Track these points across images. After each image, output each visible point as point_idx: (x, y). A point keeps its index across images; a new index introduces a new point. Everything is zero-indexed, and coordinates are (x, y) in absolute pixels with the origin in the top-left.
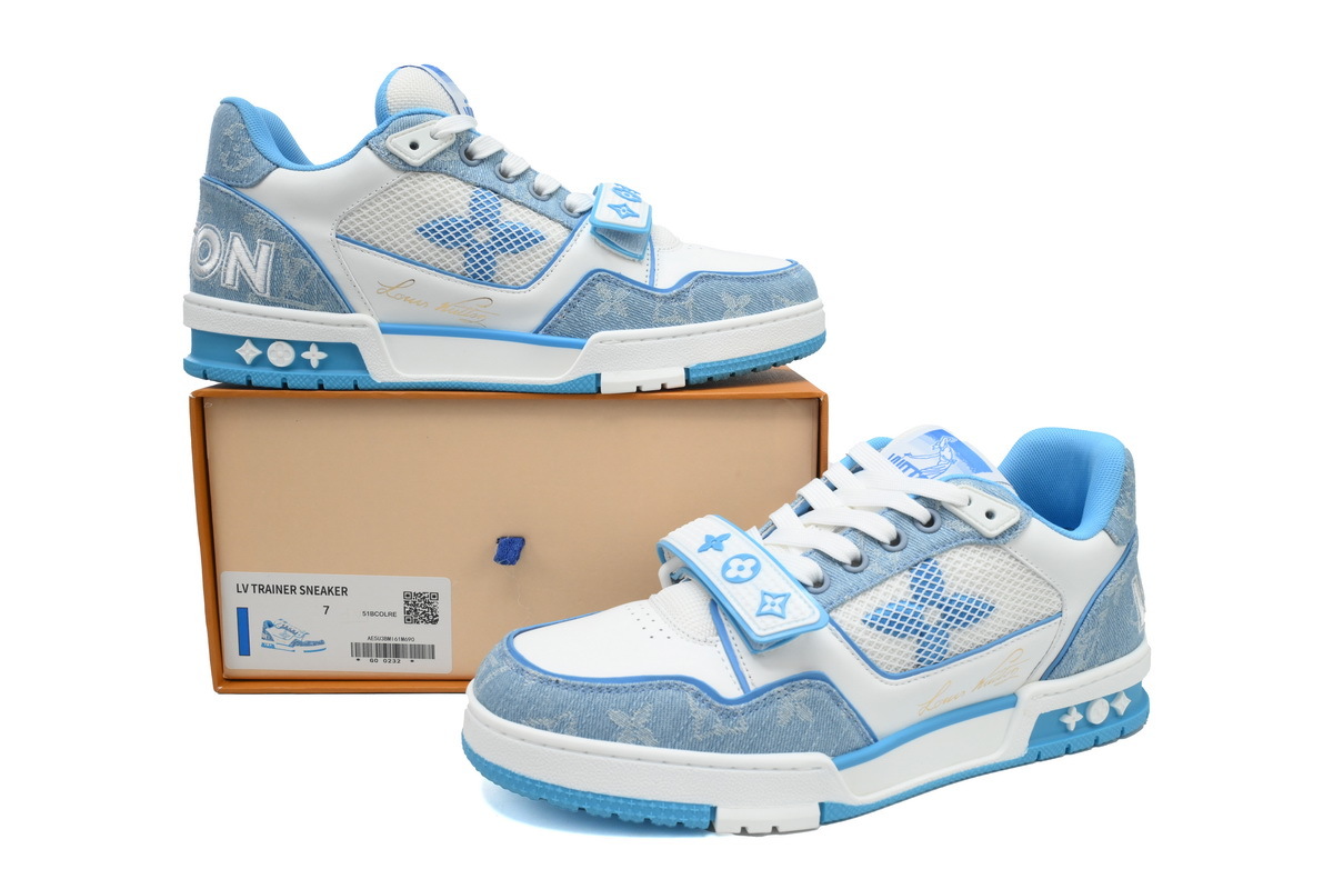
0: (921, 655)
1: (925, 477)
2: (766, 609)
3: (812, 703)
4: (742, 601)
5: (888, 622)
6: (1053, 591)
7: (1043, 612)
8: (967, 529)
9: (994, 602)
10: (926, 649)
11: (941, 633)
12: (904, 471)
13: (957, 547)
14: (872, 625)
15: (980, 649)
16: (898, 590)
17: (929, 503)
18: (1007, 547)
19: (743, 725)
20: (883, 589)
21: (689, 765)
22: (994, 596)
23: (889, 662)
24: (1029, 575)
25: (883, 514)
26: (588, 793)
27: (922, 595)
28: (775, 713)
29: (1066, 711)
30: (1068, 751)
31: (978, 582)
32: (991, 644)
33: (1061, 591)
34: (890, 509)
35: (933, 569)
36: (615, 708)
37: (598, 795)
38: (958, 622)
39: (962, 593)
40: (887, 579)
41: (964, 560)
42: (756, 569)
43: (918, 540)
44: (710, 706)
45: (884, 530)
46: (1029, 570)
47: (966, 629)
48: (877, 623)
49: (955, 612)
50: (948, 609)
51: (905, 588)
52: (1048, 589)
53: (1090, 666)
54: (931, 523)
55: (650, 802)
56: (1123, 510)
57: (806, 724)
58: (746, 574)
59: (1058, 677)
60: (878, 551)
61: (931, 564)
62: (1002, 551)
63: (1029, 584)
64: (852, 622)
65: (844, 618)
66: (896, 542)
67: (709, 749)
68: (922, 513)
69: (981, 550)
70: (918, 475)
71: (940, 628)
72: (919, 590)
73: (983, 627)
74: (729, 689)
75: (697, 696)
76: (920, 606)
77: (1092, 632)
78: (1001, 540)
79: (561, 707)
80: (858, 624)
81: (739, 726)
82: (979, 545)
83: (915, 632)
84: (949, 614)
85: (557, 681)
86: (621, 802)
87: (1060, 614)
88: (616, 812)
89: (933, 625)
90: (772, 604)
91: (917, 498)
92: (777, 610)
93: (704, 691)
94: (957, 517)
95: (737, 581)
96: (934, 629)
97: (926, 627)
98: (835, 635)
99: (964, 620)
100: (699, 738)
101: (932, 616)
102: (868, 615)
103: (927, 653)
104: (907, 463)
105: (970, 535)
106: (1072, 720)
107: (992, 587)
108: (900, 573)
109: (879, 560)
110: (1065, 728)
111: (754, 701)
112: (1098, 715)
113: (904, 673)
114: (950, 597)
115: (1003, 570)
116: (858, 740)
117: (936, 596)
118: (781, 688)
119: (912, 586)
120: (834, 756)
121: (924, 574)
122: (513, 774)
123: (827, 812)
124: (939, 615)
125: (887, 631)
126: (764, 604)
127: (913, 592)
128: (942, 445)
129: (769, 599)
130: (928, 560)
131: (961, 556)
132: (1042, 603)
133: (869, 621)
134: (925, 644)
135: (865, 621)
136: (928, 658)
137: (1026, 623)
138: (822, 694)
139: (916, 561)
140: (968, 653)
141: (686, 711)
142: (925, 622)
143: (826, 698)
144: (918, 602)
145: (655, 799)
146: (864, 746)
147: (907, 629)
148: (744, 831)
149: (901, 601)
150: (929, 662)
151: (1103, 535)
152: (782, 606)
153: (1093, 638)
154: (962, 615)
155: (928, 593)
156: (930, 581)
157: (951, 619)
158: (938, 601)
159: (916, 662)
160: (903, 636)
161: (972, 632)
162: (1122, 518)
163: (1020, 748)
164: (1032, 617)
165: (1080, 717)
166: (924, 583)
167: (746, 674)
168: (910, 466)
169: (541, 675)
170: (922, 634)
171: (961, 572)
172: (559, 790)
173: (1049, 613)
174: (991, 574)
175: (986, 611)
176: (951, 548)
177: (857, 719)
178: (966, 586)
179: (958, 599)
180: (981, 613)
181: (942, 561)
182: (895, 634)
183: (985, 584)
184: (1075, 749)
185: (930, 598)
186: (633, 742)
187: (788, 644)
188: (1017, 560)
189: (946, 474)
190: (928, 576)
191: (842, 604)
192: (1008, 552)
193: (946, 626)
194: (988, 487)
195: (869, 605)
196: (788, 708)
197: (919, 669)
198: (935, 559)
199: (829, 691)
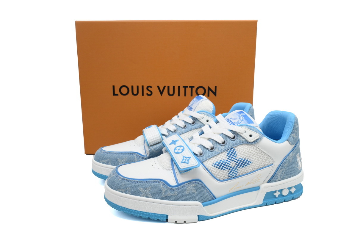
0: (229, 175)
1: (234, 125)
2: (184, 161)
3: (196, 188)
4: (178, 158)
5: (219, 166)
6: (270, 158)
7: (267, 164)
8: (244, 140)
9: (252, 161)
10: (231, 173)
11: (235, 169)
12: (229, 123)
13: (241, 145)
14: (215, 166)
15: (247, 174)
16: (223, 157)
17: (234, 132)
18: (256, 145)
19: (176, 193)
20: (219, 156)
21: (160, 203)
22: (252, 159)
23: (220, 177)
24: (262, 153)
25: (220, 135)
26: (133, 210)
27: (230, 158)
28: (185, 190)
29: (275, 192)
30: (275, 203)
31: (247, 155)
32: (251, 172)
33: (273, 158)
34: (223, 134)
35: (233, 151)
36: (141, 187)
37: (136, 211)
38: (240, 166)
39: (242, 158)
40: (220, 153)
41: (243, 149)
42: (183, 150)
43: (230, 143)
44: (167, 188)
45: (220, 139)
46: (262, 152)
47: (243, 168)
48: (216, 166)
49: (240, 163)
50: (237, 162)
51: (225, 156)
52: (268, 157)
53: (282, 179)
54: (234, 138)
55: (150, 213)
56: (294, 135)
57: (194, 193)
58: (180, 151)
59: (272, 182)
60: (218, 146)
61: (233, 149)
62: (254, 146)
63: (262, 156)
64: (209, 165)
65: (207, 164)
66: (224, 143)
67: (166, 199)
68: (231, 135)
69: (248, 146)
70: (232, 124)
71: (235, 167)
72: (229, 157)
73: (248, 168)
74: (173, 183)
75: (163, 185)
76: (229, 161)
77: (282, 170)
78: (254, 143)
79: (126, 187)
80: (211, 166)
81: (175, 193)
82: (247, 144)
83: (227, 168)
84: (238, 164)
85: (126, 179)
86: (142, 213)
87: (273, 164)
88: (141, 215)
89: (233, 167)
90: (186, 160)
91: (231, 131)
92: (187, 161)
93: (166, 183)
94: (241, 136)
95: (178, 153)
96: (233, 168)
97: (231, 167)
98: (204, 169)
99: (242, 165)
100: (164, 196)
101: (233, 164)
102: (214, 163)
103: (231, 175)
104: (230, 121)
105: (245, 141)
106: (277, 194)
107: (251, 156)
108: (224, 152)
109: (218, 148)
110: (275, 197)
111: (179, 187)
112: (285, 193)
113: (224, 180)
114: (238, 159)
115: (254, 151)
116: (210, 198)
117: (234, 159)
118: (187, 183)
119: (227, 156)
120: (202, 202)
121: (231, 152)
122: (114, 204)
123: (200, 218)
124: (235, 164)
125: (219, 168)
126: (183, 160)
127: (227, 157)
128: (241, 116)
129: (185, 158)
130: (232, 148)
131: (242, 147)
132: (267, 161)
133: (214, 165)
134: (230, 172)
135: (213, 165)
136: (231, 176)
137: (262, 167)
138: (199, 185)
139: (229, 148)
140: (244, 175)
141: (160, 189)
142: (230, 166)
143: (201, 186)
144: (229, 160)
145: (151, 212)
146: (212, 200)
147: (225, 168)
148: (176, 222)
149: (224, 160)
150: (232, 177)
151: (287, 142)
152: (188, 160)
153: (283, 171)
154: (242, 164)
155: (232, 158)
156: (232, 154)
157: (238, 165)
158: (235, 160)
159: (228, 177)
160: (224, 170)
161: (245, 169)
162: (293, 137)
163: (261, 202)
164: (264, 165)
165: (279, 193)
166: (231, 155)
167: (178, 179)
168: (231, 121)
169: (122, 177)
170: (230, 169)
171: (242, 152)
172: (126, 209)
173: (269, 164)
174: (251, 153)
175: (249, 163)
176: (239, 145)
177: (210, 192)
178: (243, 156)
179: (240, 160)
180: (247, 164)
181: (236, 149)
182: (221, 169)
183: (249, 156)
184: (278, 203)
185: (232, 159)
186: (145, 197)
187: (190, 171)
188: (259, 149)
189: (240, 124)
190: (232, 153)
191: (207, 160)
192: (256, 147)
193: (237, 167)
194: (251, 128)
195: (214, 161)
196: (189, 189)
197: (229, 179)
198: (234, 148)
199: (201, 185)
